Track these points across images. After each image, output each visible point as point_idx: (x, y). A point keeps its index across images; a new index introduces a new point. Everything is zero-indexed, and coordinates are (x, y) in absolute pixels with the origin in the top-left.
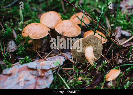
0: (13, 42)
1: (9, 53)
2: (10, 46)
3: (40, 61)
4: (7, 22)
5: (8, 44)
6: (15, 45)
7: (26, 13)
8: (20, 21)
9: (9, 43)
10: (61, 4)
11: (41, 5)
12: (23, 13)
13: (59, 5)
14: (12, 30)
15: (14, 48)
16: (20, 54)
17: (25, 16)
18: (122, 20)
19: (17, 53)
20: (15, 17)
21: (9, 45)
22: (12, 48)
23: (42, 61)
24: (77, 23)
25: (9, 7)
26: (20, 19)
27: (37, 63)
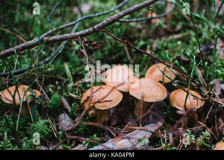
0: (66, 115)
1: (65, 131)
2: (63, 121)
3: (116, 141)
4: (51, 85)
5: (60, 119)
6: (70, 119)
7: (75, 69)
8: (68, 82)
9: (61, 117)
10: (125, 51)
11: (94, 54)
12: (71, 70)
13: (122, 53)
14: (60, 98)
15: (70, 124)
16: (81, 132)
17: (73, 73)
18: (220, 69)
19: (77, 130)
20: (60, 77)
21: (61, 121)
22: (68, 125)
23: (119, 141)
24: (157, 79)
25: (47, 62)
26: (68, 79)
27: (113, 144)
